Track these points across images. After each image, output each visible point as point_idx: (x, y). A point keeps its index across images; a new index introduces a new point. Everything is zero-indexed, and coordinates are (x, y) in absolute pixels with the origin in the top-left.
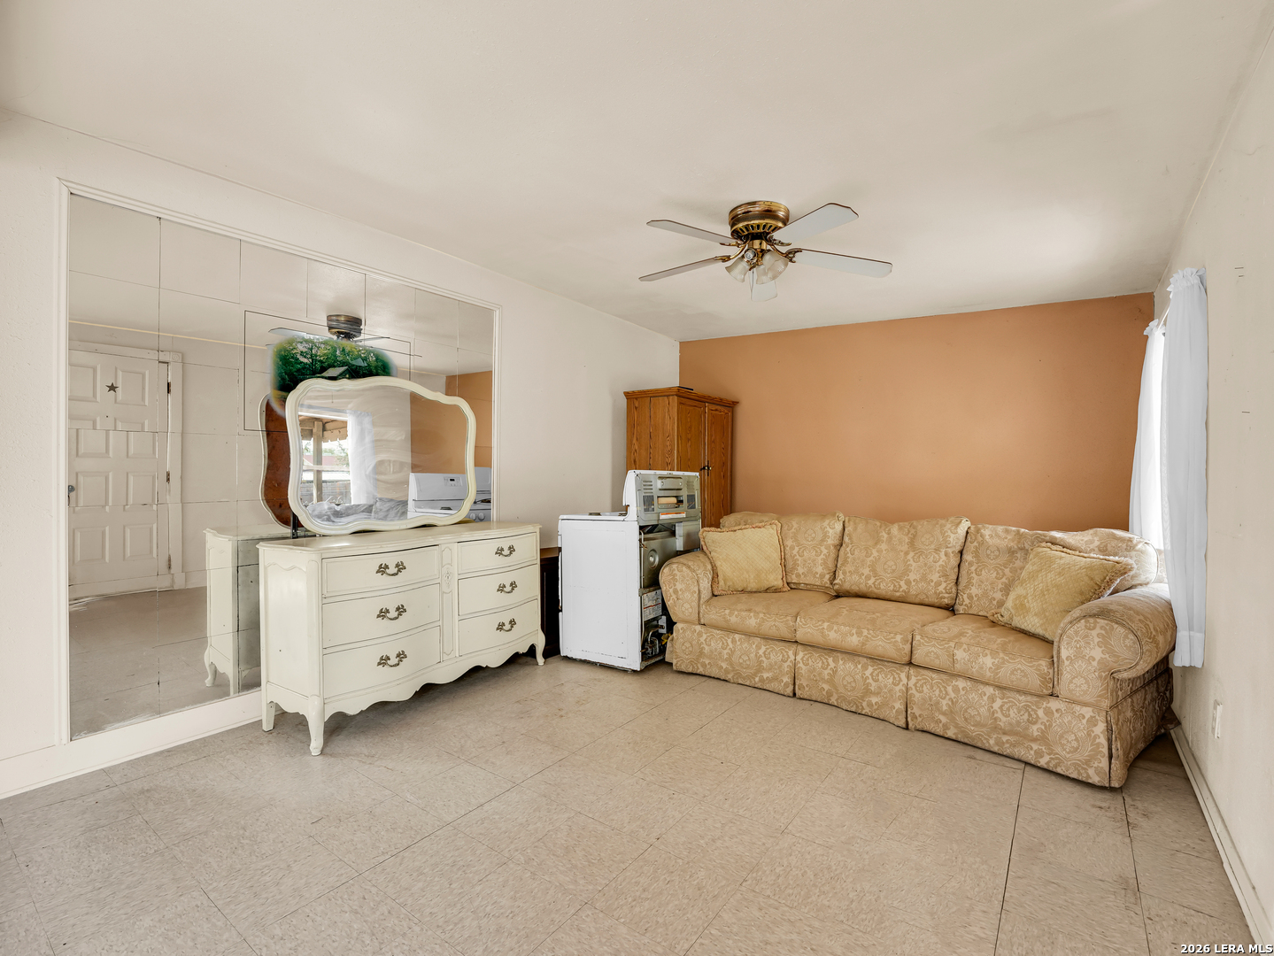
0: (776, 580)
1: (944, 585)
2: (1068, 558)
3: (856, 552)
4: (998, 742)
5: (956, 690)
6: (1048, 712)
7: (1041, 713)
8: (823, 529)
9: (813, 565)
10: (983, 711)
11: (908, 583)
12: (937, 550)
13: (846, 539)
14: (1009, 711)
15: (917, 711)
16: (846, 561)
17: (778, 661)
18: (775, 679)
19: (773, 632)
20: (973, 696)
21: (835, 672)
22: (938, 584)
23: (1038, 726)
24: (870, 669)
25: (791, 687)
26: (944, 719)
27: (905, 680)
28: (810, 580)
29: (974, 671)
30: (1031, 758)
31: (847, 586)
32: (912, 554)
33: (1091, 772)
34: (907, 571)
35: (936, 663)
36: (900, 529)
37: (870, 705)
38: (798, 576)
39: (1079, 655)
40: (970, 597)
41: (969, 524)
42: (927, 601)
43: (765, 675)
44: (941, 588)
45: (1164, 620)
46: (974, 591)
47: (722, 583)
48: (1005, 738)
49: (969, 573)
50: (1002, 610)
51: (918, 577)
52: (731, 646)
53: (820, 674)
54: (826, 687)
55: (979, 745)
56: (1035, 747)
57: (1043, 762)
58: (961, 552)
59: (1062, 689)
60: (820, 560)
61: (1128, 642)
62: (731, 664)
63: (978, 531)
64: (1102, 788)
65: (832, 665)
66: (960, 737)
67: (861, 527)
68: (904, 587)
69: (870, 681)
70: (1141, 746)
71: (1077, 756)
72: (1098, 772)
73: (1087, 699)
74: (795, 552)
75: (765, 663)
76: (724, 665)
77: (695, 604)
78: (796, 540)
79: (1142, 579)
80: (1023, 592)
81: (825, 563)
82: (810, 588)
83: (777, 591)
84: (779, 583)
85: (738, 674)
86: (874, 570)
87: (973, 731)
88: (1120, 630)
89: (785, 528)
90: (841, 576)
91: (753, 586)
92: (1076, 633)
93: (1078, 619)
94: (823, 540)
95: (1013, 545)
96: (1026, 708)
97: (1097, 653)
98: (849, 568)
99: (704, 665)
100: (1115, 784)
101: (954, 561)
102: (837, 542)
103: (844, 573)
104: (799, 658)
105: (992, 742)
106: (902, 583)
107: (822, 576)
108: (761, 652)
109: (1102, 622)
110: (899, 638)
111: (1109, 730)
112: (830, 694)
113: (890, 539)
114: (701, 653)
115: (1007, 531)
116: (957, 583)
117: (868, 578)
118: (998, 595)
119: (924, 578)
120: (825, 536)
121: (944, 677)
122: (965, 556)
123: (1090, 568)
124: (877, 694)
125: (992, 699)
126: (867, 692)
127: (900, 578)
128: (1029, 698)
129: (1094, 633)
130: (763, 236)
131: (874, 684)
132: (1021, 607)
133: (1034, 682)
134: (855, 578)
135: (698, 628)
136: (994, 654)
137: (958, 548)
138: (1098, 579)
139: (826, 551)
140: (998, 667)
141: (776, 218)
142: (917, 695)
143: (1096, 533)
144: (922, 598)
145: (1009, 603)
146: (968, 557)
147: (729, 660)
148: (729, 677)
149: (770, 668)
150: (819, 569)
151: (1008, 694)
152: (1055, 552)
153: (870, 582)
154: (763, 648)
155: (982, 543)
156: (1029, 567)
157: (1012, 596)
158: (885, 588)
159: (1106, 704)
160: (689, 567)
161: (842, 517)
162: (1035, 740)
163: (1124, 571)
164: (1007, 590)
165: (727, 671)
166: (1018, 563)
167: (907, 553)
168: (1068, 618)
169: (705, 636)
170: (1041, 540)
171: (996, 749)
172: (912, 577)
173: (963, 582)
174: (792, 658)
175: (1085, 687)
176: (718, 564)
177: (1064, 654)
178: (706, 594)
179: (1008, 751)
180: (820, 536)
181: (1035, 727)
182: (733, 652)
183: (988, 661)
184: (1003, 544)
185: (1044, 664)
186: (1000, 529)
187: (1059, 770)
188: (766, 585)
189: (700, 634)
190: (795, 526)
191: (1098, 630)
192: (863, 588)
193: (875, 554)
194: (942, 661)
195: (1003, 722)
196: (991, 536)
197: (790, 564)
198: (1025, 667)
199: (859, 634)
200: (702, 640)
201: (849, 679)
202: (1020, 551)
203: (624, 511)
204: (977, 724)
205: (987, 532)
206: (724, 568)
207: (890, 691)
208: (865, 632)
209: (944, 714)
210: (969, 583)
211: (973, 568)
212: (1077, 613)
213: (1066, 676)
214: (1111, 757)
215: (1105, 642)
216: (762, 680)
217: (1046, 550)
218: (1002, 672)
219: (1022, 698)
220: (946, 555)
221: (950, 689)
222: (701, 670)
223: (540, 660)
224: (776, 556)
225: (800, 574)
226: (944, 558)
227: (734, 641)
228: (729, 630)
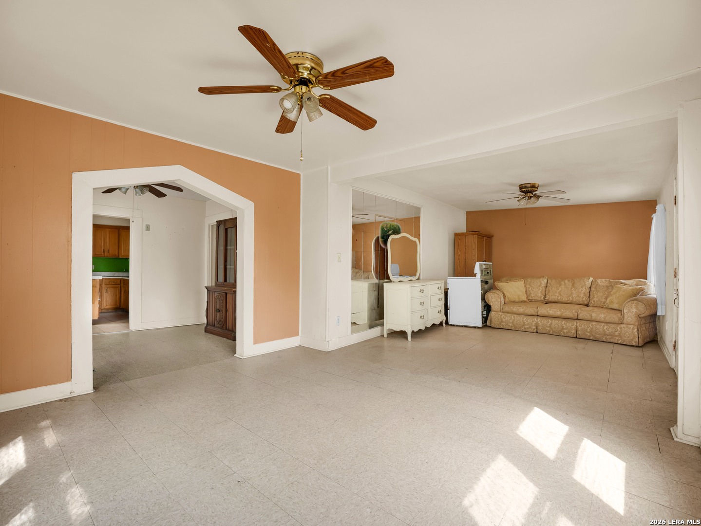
0: (524, 298)
1: (585, 298)
2: (626, 287)
3: (553, 289)
4: (606, 339)
5: (592, 325)
6: (621, 328)
7: (618, 328)
8: (540, 281)
9: (537, 293)
10: (601, 330)
11: (573, 298)
12: (582, 287)
13: (549, 285)
14: (608, 329)
15: (580, 333)
16: (549, 292)
17: (531, 322)
18: (530, 328)
19: (529, 313)
20: (598, 326)
21: (551, 324)
22: (583, 298)
23: (618, 332)
24: (564, 322)
25: (536, 330)
26: (588, 334)
27: (576, 324)
28: (536, 298)
29: (598, 319)
30: (616, 341)
31: (550, 300)
32: (573, 289)
33: (633, 342)
34: (572, 294)
35: (586, 318)
36: (568, 281)
37: (564, 333)
38: (532, 297)
39: (629, 311)
40: (594, 301)
41: (592, 279)
42: (579, 303)
43: (526, 327)
44: (584, 299)
45: (654, 303)
46: (595, 299)
47: (507, 299)
48: (608, 337)
49: (593, 294)
50: (605, 304)
51: (576, 296)
52: (513, 318)
53: (546, 325)
54: (548, 329)
55: (600, 340)
56: (617, 338)
57: (619, 342)
58: (590, 288)
59: (625, 321)
60: (540, 292)
61: (643, 307)
62: (513, 324)
63: (596, 281)
64: (637, 346)
65: (550, 322)
66: (594, 339)
67: (554, 281)
68: (571, 299)
69: (564, 325)
70: (648, 340)
71: (629, 339)
72: (635, 342)
73: (631, 323)
74: (530, 289)
75: (526, 323)
76: (511, 325)
77: (499, 305)
78: (530, 285)
79: (649, 293)
80: (612, 298)
81: (541, 293)
82: (536, 301)
83: (525, 302)
84: (525, 299)
85: (517, 328)
86: (560, 294)
87: (598, 336)
88: (640, 303)
89: (526, 281)
90: (548, 297)
91: (517, 300)
92: (628, 305)
93: (629, 302)
94: (540, 285)
95: (608, 285)
96: (614, 328)
97: (634, 310)
98: (551, 294)
99: (503, 325)
100: (640, 345)
101: (588, 291)
102: (545, 286)
103: (549, 296)
104: (538, 320)
105: (604, 339)
106: (570, 298)
107: (541, 297)
108: (524, 320)
109: (635, 302)
110: (574, 311)
111: (638, 330)
112: (549, 331)
113: (565, 284)
114: (502, 321)
115: (606, 281)
116: (589, 297)
117: (558, 297)
118: (604, 300)
119: (578, 296)
120: (541, 284)
121: (588, 322)
122: (592, 289)
123: (633, 289)
124: (566, 329)
125: (604, 327)
126: (563, 329)
127: (570, 296)
128: (615, 325)
129: (633, 305)
130: (531, 192)
131: (565, 326)
132: (612, 302)
133: (616, 320)
134: (553, 297)
135: (501, 313)
136: (604, 313)
137: (589, 286)
138: (635, 292)
139: (542, 289)
140: (606, 317)
141: (535, 188)
142: (580, 328)
143: (635, 280)
144: (578, 302)
145: (608, 301)
146: (593, 289)
147: (513, 323)
148: (513, 328)
149: (528, 324)
150: (540, 295)
151: (609, 324)
152: (622, 286)
153: (559, 298)
154: (525, 318)
155: (598, 284)
156: (614, 291)
157: (608, 299)
158: (565, 299)
159: (637, 324)
160: (497, 294)
161: (546, 278)
162: (617, 336)
163: (643, 290)
164: (606, 298)
165: (512, 327)
166: (610, 290)
167: (571, 288)
168: (626, 302)
169: (503, 316)
170: (617, 283)
171: (605, 341)
172: (574, 296)
173: (591, 297)
174: (536, 320)
175: (631, 320)
176: (505, 293)
177: (625, 311)
178: (503, 303)
179: (609, 341)
180: (539, 284)
181: (617, 333)
182: (514, 320)
183: (603, 316)
184: (605, 284)
185: (619, 315)
186: (603, 280)
187: (624, 343)
188: (521, 300)
189: (501, 315)
190: (530, 281)
191: (634, 304)
192: (556, 300)
193: (560, 289)
194: (588, 317)
195: (607, 332)
196: (600, 282)
197: (529, 293)
198: (614, 317)
199: (560, 311)
200: (502, 317)
201: (556, 325)
202: (610, 287)
203: (475, 275)
204: (599, 334)
205: (599, 281)
206: (507, 294)
207: (571, 328)
208: (562, 310)
209: (589, 332)
210: (594, 297)
211: (595, 293)
212: (629, 300)
213: (626, 317)
214: (638, 338)
215: (636, 307)
216: (525, 328)
217: (619, 286)
218: (607, 318)
219: (613, 325)
220: (585, 288)
221: (590, 325)
222: (502, 327)
223: (444, 325)
224: (524, 291)
225: (533, 296)
226: (584, 289)
227: (514, 317)
228: (513, 313)
